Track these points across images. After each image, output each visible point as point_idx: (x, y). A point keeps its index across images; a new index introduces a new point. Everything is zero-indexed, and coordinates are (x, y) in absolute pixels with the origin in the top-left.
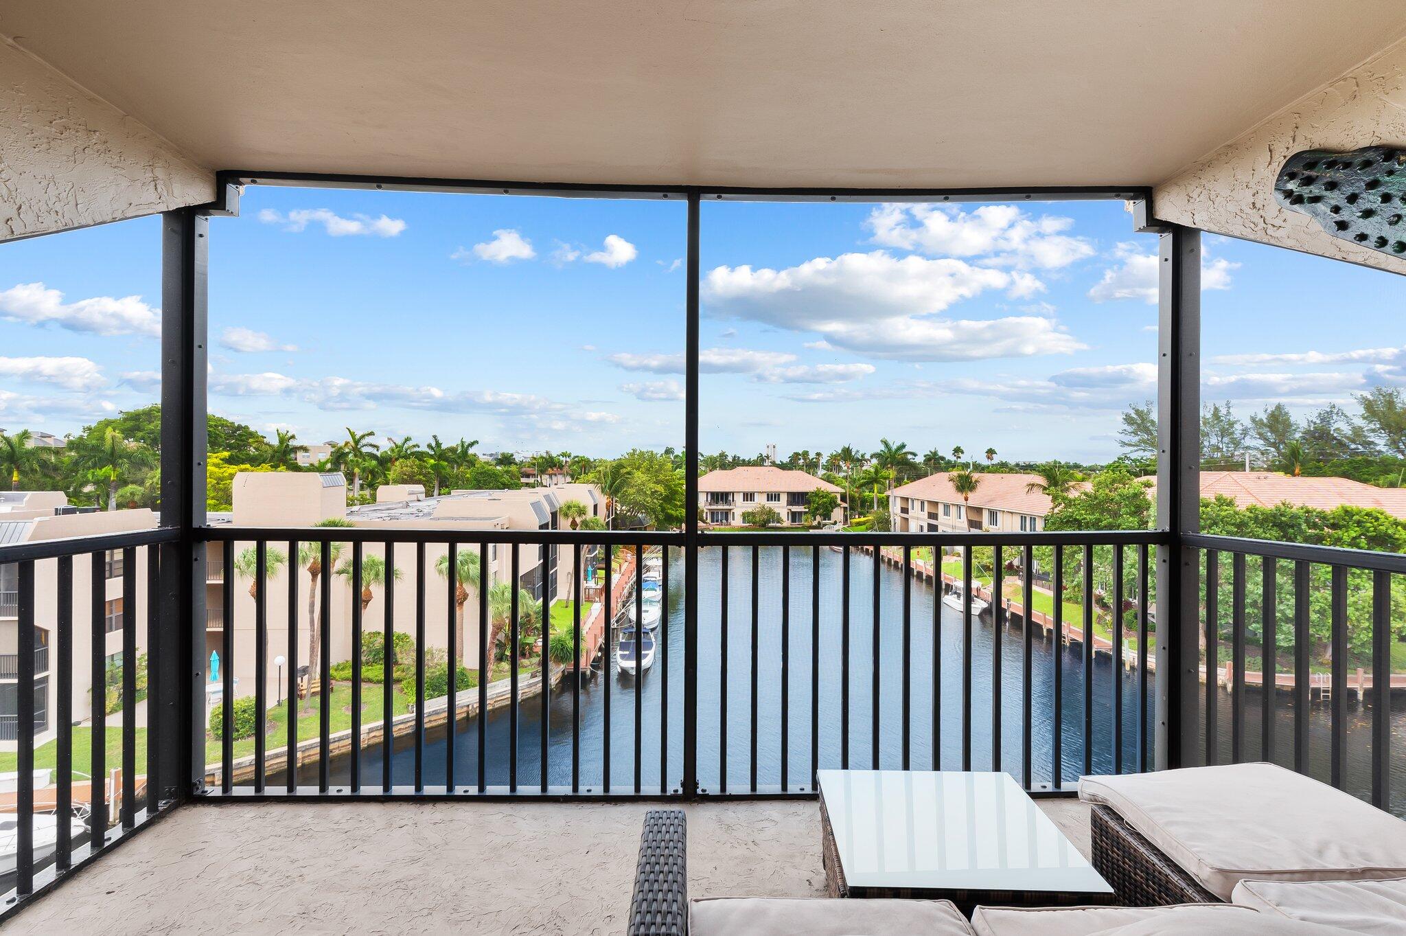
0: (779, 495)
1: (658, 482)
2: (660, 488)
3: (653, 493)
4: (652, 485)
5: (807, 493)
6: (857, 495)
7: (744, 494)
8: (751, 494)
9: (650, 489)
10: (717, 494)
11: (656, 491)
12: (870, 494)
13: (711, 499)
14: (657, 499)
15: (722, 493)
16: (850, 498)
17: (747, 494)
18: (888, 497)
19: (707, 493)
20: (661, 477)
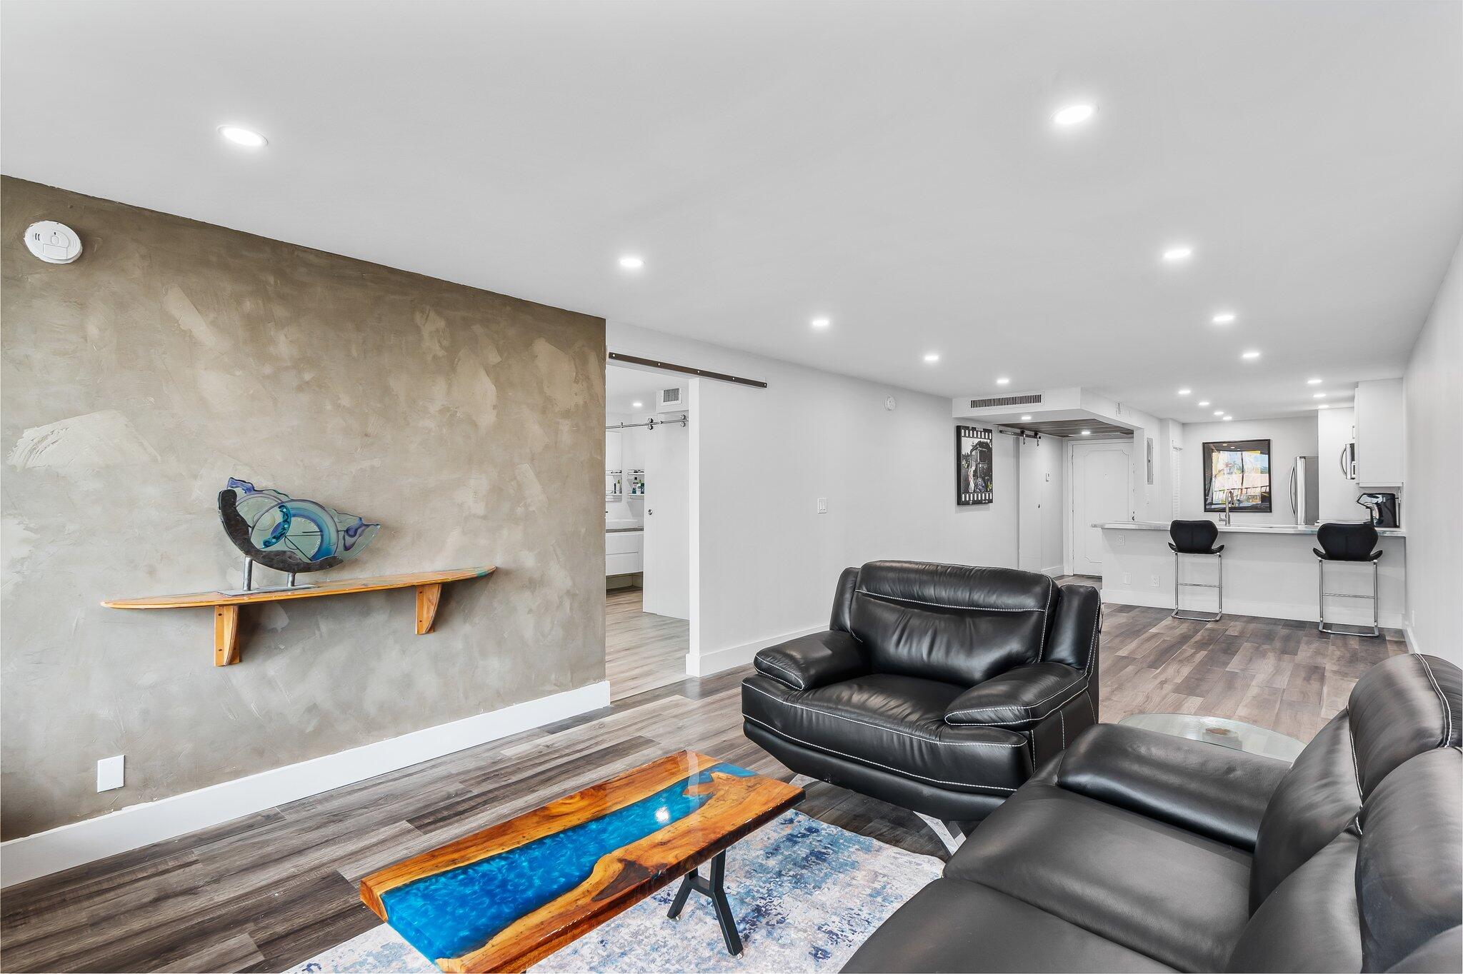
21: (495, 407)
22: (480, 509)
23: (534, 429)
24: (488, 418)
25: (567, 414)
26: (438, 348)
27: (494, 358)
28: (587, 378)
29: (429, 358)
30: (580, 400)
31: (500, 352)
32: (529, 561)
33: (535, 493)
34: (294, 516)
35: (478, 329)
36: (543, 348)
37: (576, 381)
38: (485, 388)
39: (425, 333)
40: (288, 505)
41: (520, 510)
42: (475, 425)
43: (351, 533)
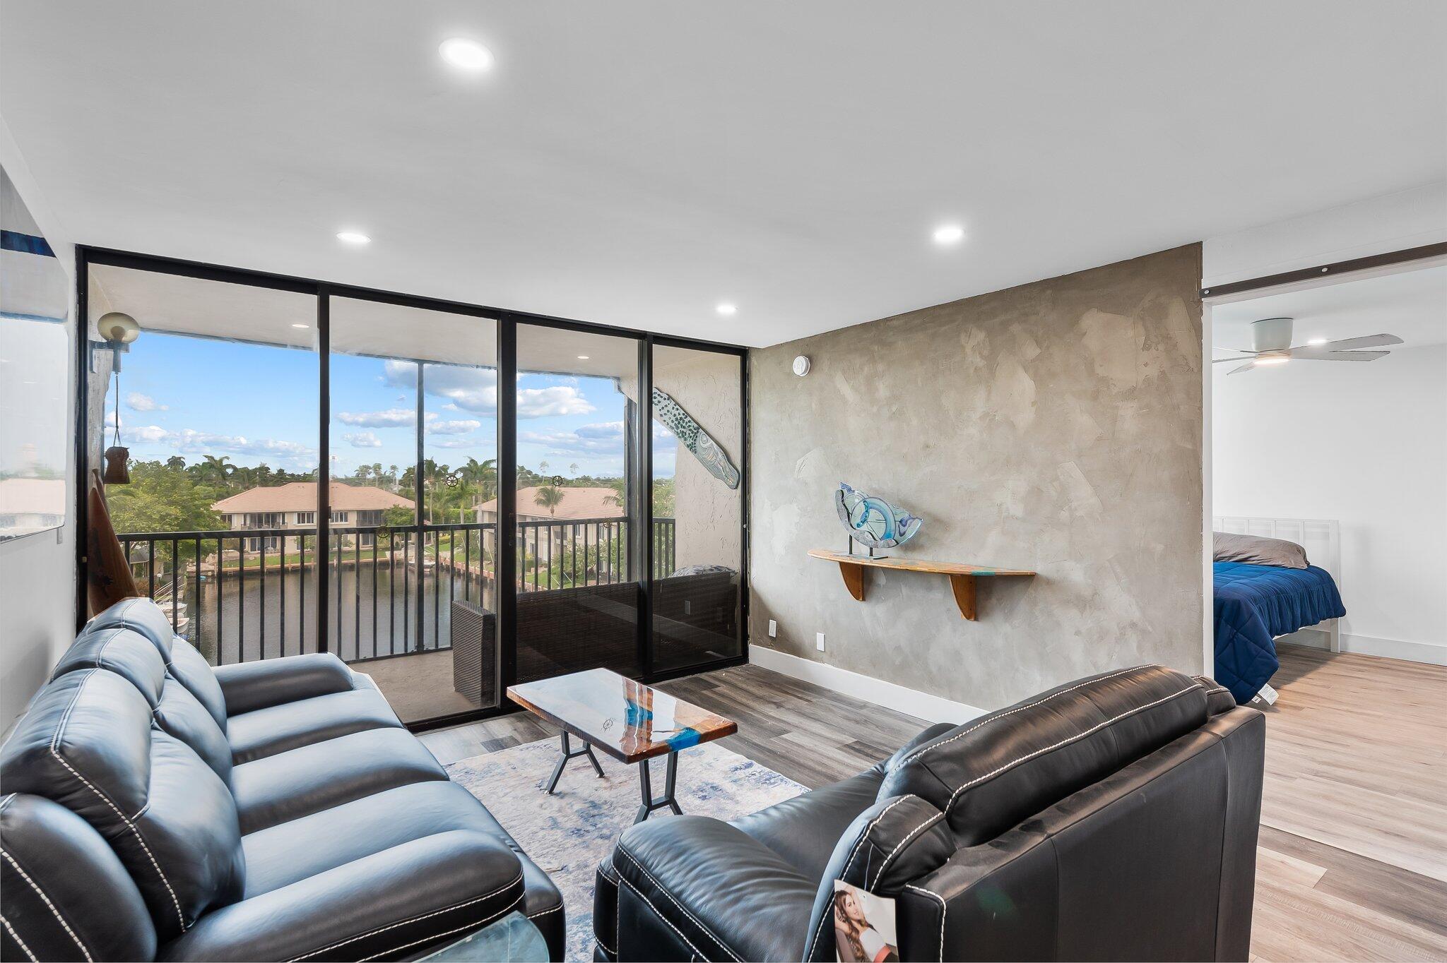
0: (346, 514)
1: (171, 503)
2: (174, 511)
3: (162, 518)
4: (159, 508)
5: (381, 511)
6: (441, 511)
7: (299, 515)
8: (308, 514)
9: (158, 512)
10: (260, 515)
11: (168, 515)
12: (456, 509)
13: (251, 521)
14: (170, 525)
15: (268, 515)
16: (433, 515)
17: (303, 515)
18: (475, 512)
19: (245, 515)
20: (176, 497)
21: (1033, 404)
22: (1018, 510)
23: (1083, 420)
24: (1025, 417)
25: (1131, 394)
26: (979, 360)
27: (1032, 351)
28: (1167, 338)
29: (972, 371)
30: (1152, 371)
31: (1038, 343)
32: (1076, 574)
33: (1084, 496)
34: (871, 508)
35: (1016, 328)
36: (1093, 322)
37: (1146, 347)
38: (1024, 385)
39: (968, 350)
40: (867, 500)
41: (1064, 515)
42: (1013, 426)
43: (904, 523)
